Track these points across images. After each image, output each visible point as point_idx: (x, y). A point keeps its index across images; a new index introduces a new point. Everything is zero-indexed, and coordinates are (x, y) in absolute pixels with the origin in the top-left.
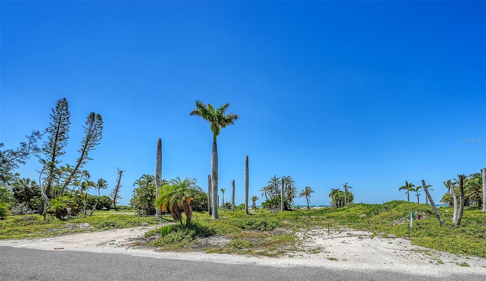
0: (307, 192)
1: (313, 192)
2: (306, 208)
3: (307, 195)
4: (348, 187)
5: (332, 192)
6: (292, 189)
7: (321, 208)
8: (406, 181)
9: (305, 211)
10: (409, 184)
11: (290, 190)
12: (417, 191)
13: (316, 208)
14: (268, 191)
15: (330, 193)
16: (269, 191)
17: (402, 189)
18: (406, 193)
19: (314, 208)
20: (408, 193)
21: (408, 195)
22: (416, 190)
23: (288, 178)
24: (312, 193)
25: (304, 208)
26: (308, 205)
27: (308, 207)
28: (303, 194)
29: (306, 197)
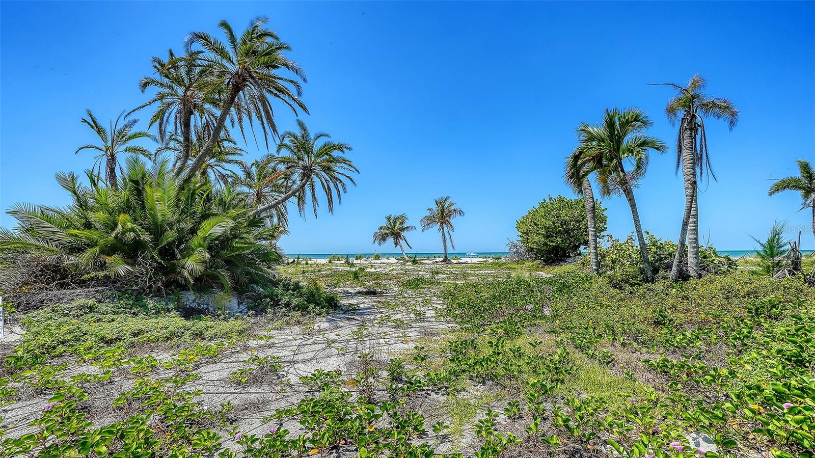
0: (443, 215)
1: (461, 212)
2: (440, 260)
3: (442, 223)
7: (481, 259)
19: (464, 260)
24: (459, 215)
25: (435, 260)
26: (445, 251)
27: (446, 257)
28: (429, 221)
29: (439, 230)
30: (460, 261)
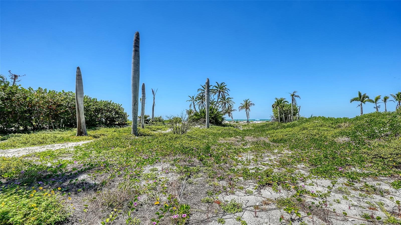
0: (247, 106)
1: (253, 104)
2: (246, 122)
3: (246, 108)
4: (296, 96)
5: (275, 102)
6: (227, 99)
7: (261, 122)
8: (359, 92)
9: (243, 126)
10: (362, 94)
11: (224, 99)
12: (376, 102)
13: (256, 122)
14: (198, 101)
15: (273, 104)
16: (200, 102)
17: (354, 100)
18: (359, 106)
19: (254, 122)
20: (361, 106)
21: (362, 108)
22: (374, 101)
23: (221, 84)
24: (252, 106)
25: (244, 122)
26: (248, 119)
27: (248, 121)
28: (242, 108)
29: (246, 111)
30: (253, 122)
